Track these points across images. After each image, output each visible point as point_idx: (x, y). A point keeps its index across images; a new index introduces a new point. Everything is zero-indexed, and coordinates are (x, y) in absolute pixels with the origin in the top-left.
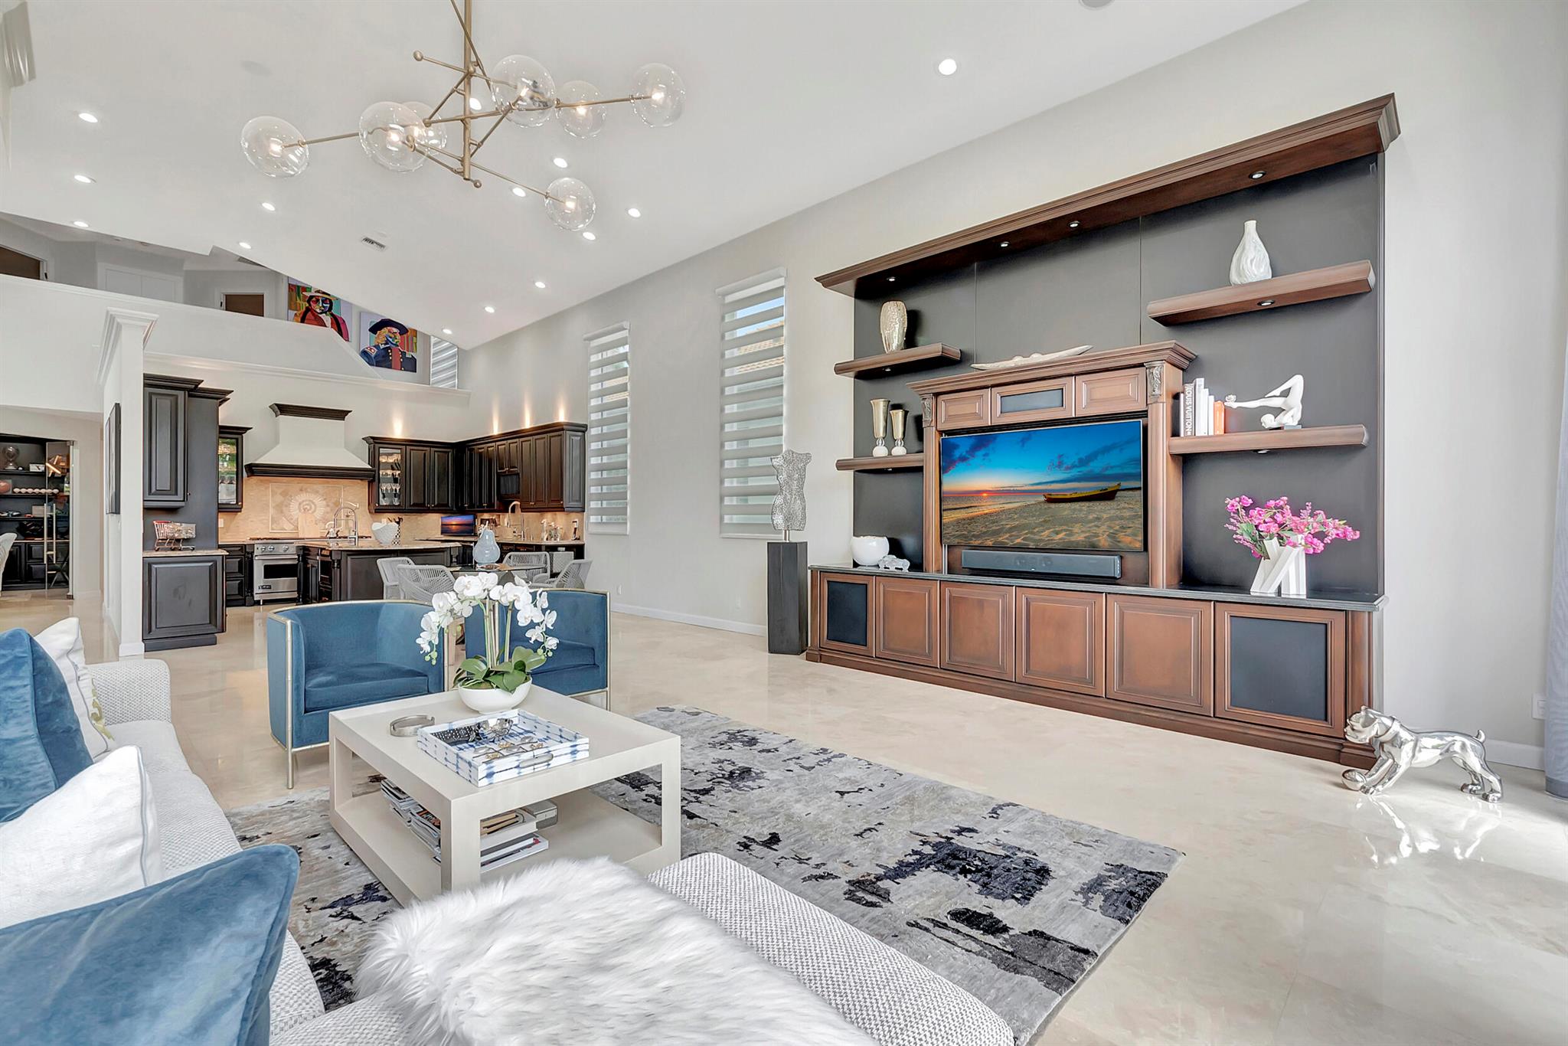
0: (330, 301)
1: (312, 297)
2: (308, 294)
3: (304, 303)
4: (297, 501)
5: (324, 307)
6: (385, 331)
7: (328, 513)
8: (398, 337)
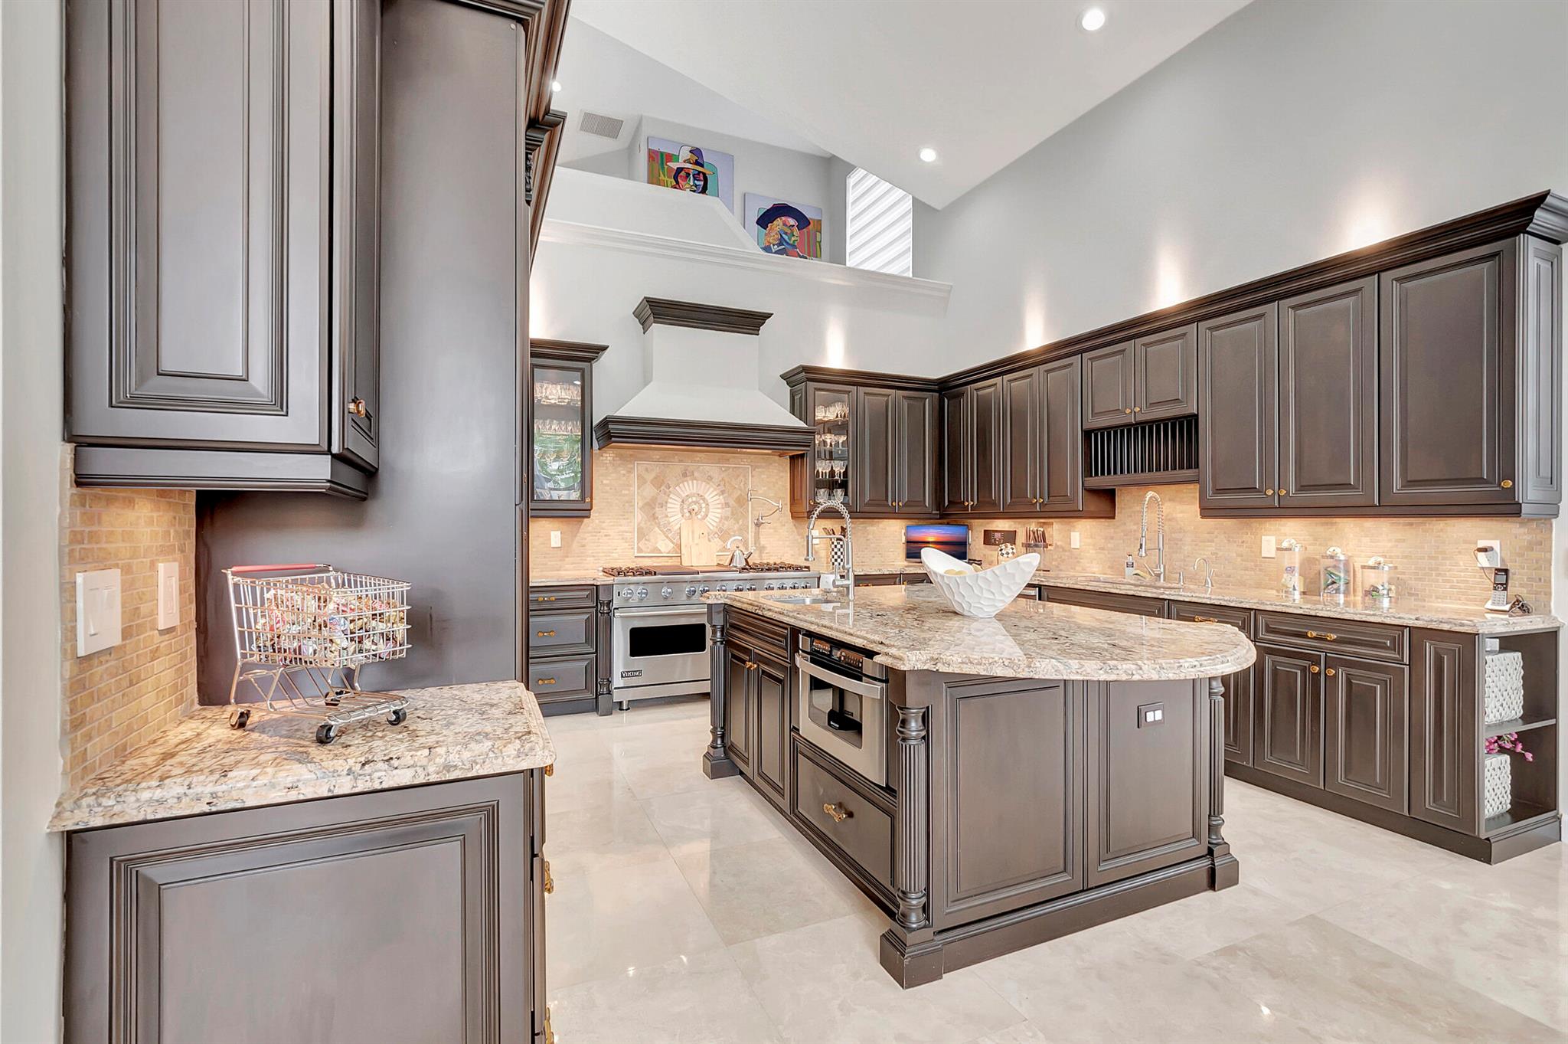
0: (704, 174)
1: (680, 170)
2: (674, 165)
3: (669, 180)
4: (678, 495)
5: (696, 186)
6: (778, 223)
7: (727, 518)
8: (796, 232)
